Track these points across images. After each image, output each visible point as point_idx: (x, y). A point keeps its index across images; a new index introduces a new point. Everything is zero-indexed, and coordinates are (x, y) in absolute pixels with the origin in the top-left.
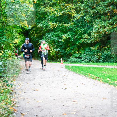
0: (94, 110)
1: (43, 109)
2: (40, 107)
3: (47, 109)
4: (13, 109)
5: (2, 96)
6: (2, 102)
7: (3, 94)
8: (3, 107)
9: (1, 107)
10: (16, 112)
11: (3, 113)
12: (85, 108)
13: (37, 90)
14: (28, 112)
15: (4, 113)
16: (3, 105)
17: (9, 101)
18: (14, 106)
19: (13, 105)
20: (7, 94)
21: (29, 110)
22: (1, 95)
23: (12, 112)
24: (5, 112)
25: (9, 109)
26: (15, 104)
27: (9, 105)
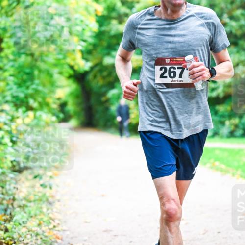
0: (224, 238)
1: (115, 236)
2: (111, 231)
3: (125, 235)
4: (54, 234)
5: (30, 209)
6: (30, 219)
7: (32, 204)
8: (34, 232)
9: (29, 231)
10: (59, 241)
11: (32, 243)
12: (204, 234)
13: (103, 196)
14: (84, 242)
15: (35, 243)
16: (33, 227)
17: (45, 219)
18: (57, 229)
19: (54, 227)
20: (42, 202)
21: (86, 238)
22: (29, 204)
23: (53, 242)
24: (36, 241)
25: (46, 234)
26: (59, 224)
27: (45, 226)
